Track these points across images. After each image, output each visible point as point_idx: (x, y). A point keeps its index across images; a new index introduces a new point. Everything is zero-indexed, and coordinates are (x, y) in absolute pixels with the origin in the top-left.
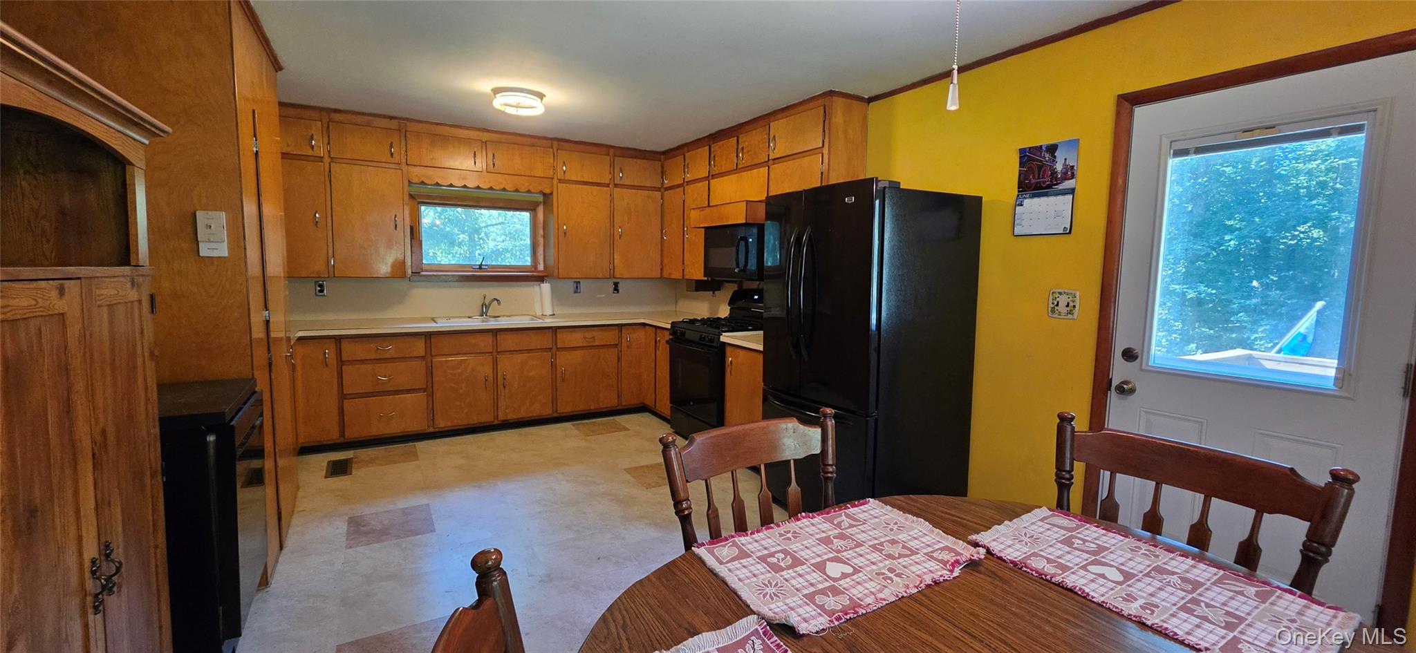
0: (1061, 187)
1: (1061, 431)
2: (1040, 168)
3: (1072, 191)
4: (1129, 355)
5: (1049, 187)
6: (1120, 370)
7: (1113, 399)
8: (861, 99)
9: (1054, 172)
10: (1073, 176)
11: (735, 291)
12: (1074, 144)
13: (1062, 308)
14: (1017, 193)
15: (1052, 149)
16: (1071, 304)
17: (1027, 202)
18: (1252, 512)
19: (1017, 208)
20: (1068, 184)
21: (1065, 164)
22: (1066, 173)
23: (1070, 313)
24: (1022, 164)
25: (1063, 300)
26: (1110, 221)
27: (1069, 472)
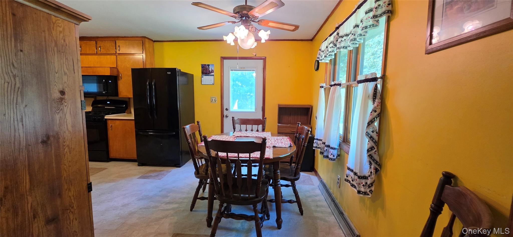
0: (211, 74)
1: (233, 120)
2: (206, 69)
3: (213, 75)
4: (227, 109)
5: (209, 74)
6: (225, 113)
7: (225, 119)
8: (152, 40)
9: (209, 71)
10: (213, 72)
11: (93, 101)
12: (213, 65)
13: (214, 101)
14: (201, 74)
15: (209, 65)
16: (215, 100)
17: (204, 77)
18: (257, 125)
19: (202, 78)
20: (212, 74)
21: (211, 69)
22: (212, 71)
23: (215, 102)
24: (202, 68)
25: (214, 99)
26: (221, 82)
27: (235, 126)
